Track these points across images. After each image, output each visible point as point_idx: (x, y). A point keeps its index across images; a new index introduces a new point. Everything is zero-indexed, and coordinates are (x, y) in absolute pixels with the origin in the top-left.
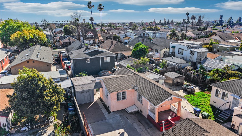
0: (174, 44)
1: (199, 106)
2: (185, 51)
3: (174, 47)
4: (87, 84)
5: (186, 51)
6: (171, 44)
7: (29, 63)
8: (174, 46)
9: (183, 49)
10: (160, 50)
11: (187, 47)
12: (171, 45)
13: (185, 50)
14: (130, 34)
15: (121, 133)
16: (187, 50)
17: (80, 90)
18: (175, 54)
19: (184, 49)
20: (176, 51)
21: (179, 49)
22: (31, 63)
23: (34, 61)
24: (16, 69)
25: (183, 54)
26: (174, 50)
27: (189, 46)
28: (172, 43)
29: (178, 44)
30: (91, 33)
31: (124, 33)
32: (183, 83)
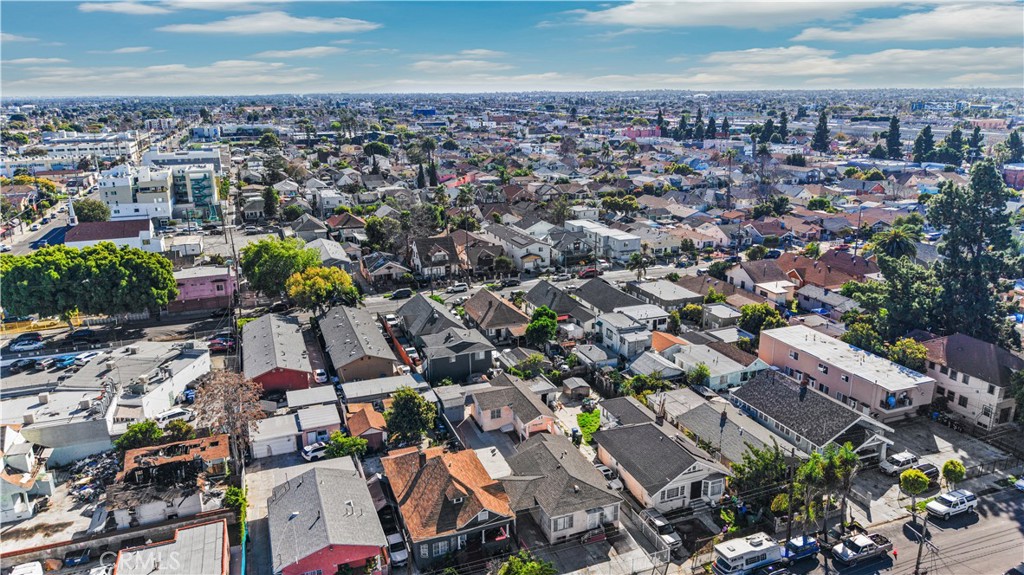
3: (600, 324)
4: (456, 397)
7: (363, 360)
8: (601, 321)
9: (612, 332)
11: (616, 329)
13: (614, 334)
14: (539, 248)
15: (493, 450)
18: (603, 340)
20: (604, 331)
21: (607, 329)
23: (369, 357)
24: (345, 370)
25: (612, 340)
27: (619, 329)
29: (606, 320)
30: (440, 249)
31: (523, 246)
32: (588, 395)
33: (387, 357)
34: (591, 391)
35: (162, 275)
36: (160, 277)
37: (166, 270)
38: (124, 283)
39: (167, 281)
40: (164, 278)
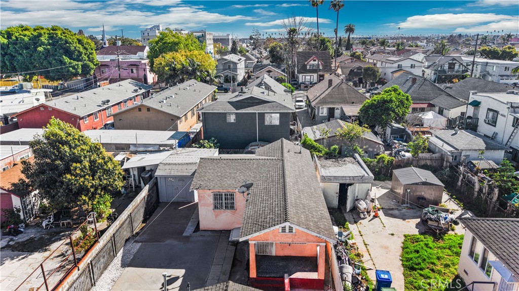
0: (478, 97)
1: (419, 271)
2: (503, 118)
3: (476, 104)
4: (185, 164)
5: (504, 116)
6: (471, 94)
7: (141, 111)
8: (479, 100)
9: (497, 112)
10: (448, 110)
11: (509, 106)
12: (472, 98)
13: (502, 115)
14: (412, 65)
15: (172, 277)
16: (506, 114)
17: (164, 174)
18: (479, 124)
19: (500, 113)
20: (482, 114)
21: (489, 110)
22: (144, 111)
23: (149, 109)
24: (120, 120)
25: (495, 126)
26: (476, 112)
27: (513, 105)
28: (473, 94)
29: (488, 97)
30: (315, 59)
31: (395, 62)
32: (437, 202)
33: (171, 112)
34: (445, 196)
35: (75, 48)
36: (72, 48)
37: (82, 46)
38: (40, 49)
39: (83, 55)
40: (79, 52)
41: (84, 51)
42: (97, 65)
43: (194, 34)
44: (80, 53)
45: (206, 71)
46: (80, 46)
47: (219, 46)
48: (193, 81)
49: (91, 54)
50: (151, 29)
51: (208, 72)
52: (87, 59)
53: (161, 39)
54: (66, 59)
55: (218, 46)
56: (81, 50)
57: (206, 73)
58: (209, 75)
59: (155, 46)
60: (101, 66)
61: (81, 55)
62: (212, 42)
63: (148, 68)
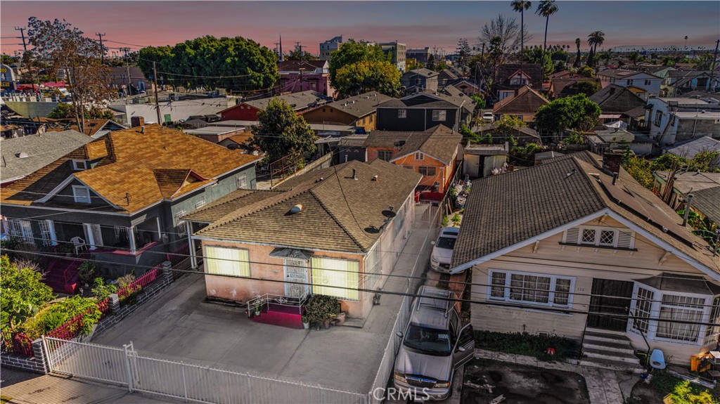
0: (652, 100)
3: (649, 107)
7: (325, 111)
8: (652, 103)
12: (649, 102)
13: (664, 115)
14: (646, 80)
16: (666, 113)
18: (651, 127)
19: (663, 113)
21: (657, 111)
22: (328, 111)
23: (332, 110)
25: (660, 126)
26: (650, 115)
27: (672, 104)
30: (520, 73)
31: (624, 77)
33: (351, 113)
35: (259, 59)
36: (256, 60)
37: (265, 57)
38: (229, 60)
39: (265, 67)
40: (262, 63)
41: (266, 64)
42: (277, 78)
43: (383, 47)
44: (263, 65)
45: (389, 82)
46: (262, 57)
47: (414, 62)
48: (374, 92)
49: (273, 66)
50: (332, 41)
51: (390, 83)
52: (269, 71)
53: (344, 51)
54: (250, 71)
55: (412, 62)
56: (264, 62)
57: (388, 84)
58: (391, 87)
59: (336, 58)
60: (281, 79)
61: (263, 67)
62: (404, 57)
63: (328, 82)
